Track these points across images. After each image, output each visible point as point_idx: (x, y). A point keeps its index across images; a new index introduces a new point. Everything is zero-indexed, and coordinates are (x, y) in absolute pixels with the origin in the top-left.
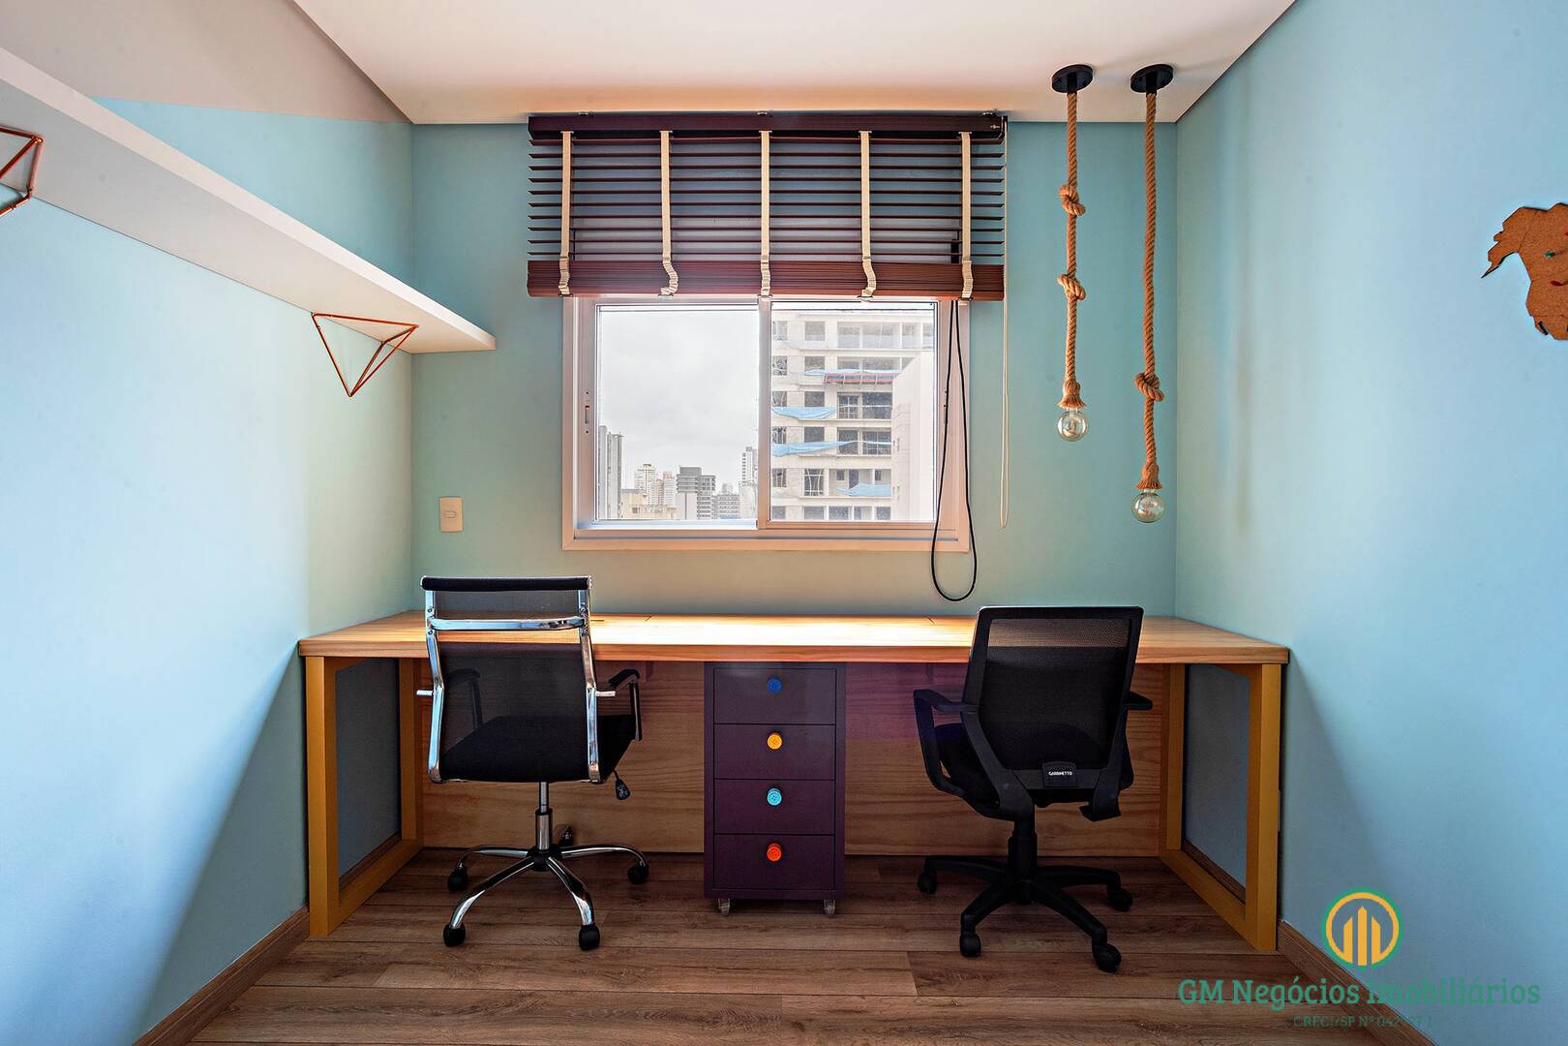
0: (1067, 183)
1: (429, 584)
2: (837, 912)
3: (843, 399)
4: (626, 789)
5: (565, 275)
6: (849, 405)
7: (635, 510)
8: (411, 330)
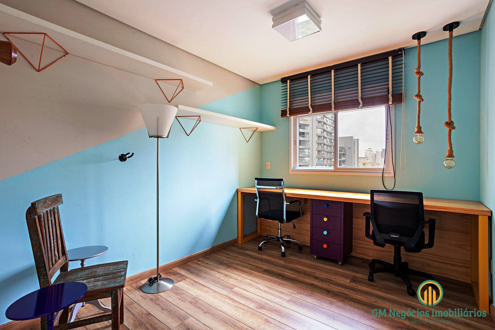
0: (417, 68)
1: (256, 179)
2: (341, 265)
4: (295, 226)
5: (288, 112)
7: (364, 164)
8: (257, 129)
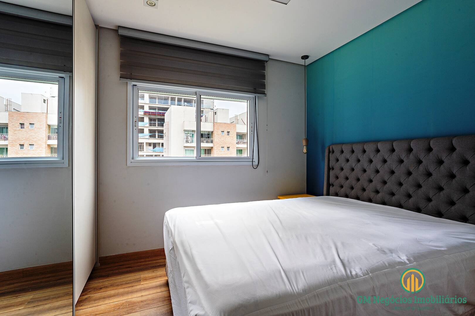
3: (150, 120)
6: (153, 122)
